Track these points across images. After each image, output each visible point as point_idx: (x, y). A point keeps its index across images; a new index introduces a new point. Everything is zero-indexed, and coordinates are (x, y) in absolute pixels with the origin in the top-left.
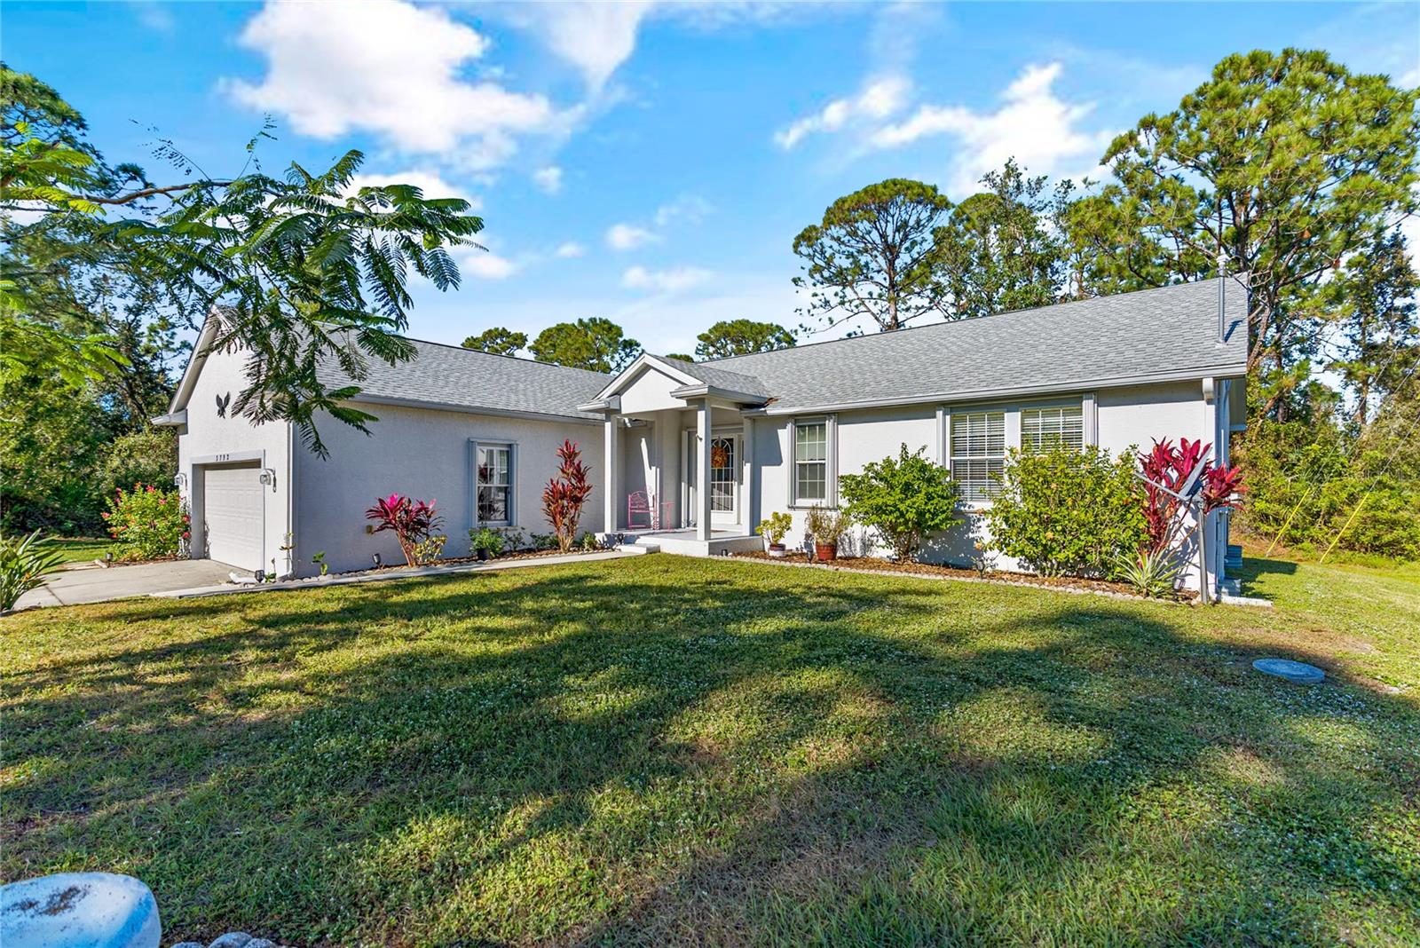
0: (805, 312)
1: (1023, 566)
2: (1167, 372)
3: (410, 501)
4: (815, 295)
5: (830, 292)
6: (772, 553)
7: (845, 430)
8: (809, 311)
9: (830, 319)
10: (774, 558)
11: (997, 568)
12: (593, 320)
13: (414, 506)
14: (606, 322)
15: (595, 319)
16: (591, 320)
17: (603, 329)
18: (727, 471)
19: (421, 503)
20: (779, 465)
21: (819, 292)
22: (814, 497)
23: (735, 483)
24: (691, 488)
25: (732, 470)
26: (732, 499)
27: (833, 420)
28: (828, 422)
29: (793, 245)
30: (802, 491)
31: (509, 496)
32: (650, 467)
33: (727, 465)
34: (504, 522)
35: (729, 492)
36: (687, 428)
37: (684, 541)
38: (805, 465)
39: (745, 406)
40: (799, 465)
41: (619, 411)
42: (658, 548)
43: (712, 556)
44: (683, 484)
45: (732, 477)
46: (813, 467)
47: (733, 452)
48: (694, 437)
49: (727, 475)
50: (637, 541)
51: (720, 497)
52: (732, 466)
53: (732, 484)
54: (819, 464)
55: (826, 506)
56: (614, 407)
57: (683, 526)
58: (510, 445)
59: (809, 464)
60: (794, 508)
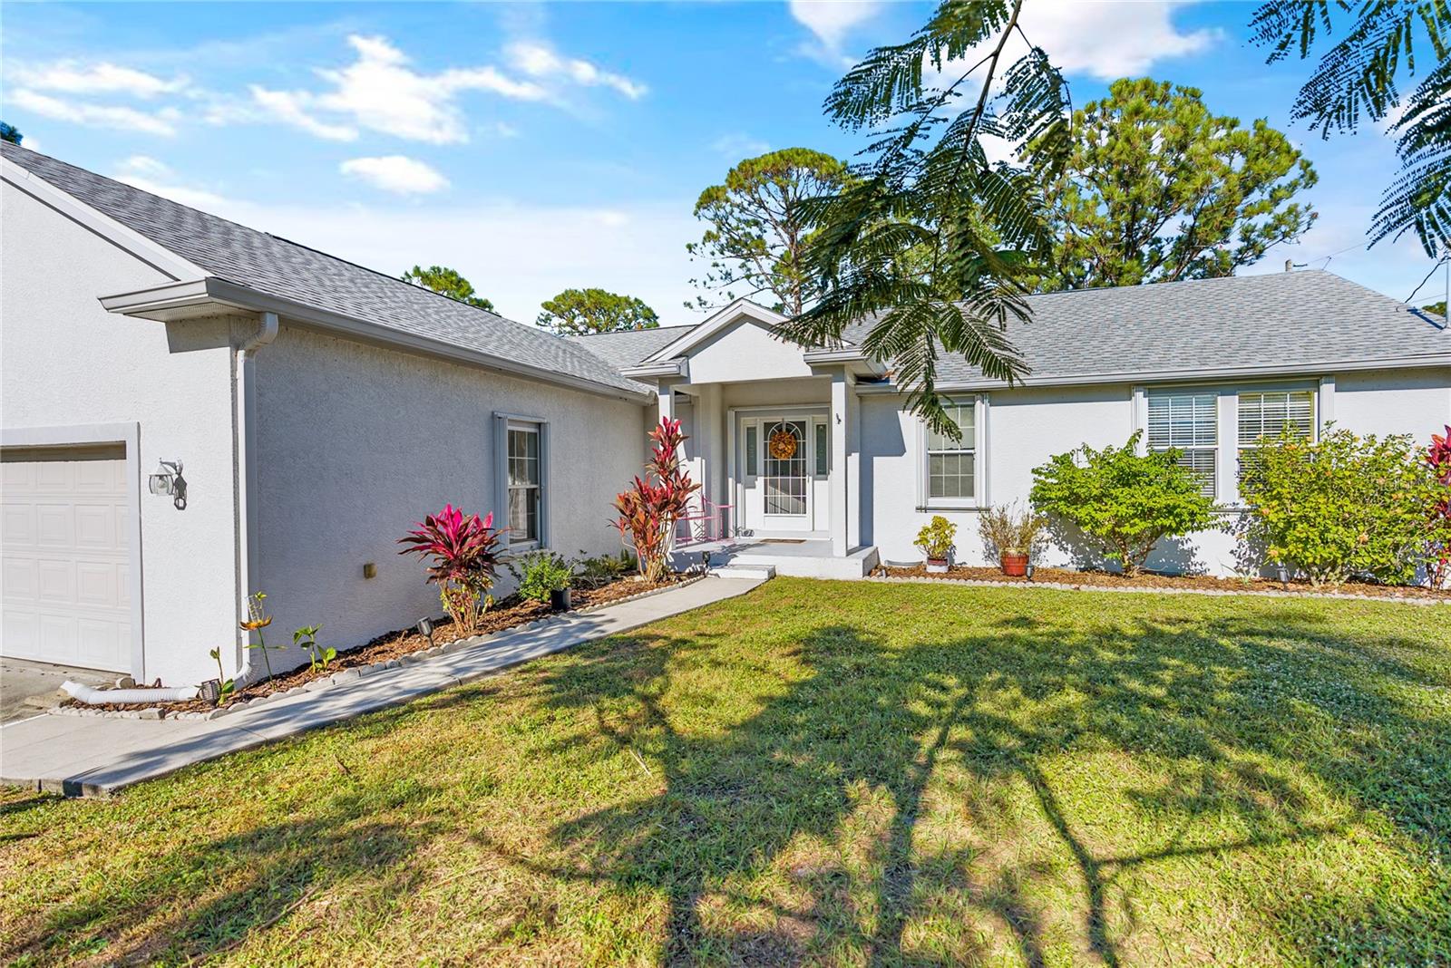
0: (700, 283)
1: (1241, 571)
2: (1424, 355)
4: (716, 265)
5: (733, 264)
6: (932, 569)
7: (999, 412)
8: (705, 283)
9: (729, 293)
10: (932, 575)
11: (1208, 574)
12: (436, 270)
14: (453, 274)
15: (439, 270)
16: (433, 269)
17: (452, 282)
18: (795, 463)
20: (901, 455)
21: (720, 262)
22: (955, 494)
23: (809, 479)
24: (739, 485)
25: (804, 462)
26: (804, 499)
27: (986, 401)
28: (978, 402)
29: (694, 208)
30: (935, 489)
31: (539, 502)
32: (690, 459)
33: (795, 455)
34: (534, 543)
35: (799, 491)
36: (731, 407)
37: (818, 560)
38: (941, 455)
39: (861, 379)
40: (932, 455)
41: (686, 379)
42: (774, 569)
43: (867, 578)
44: (730, 480)
45: (804, 470)
46: (952, 458)
47: (804, 439)
48: (742, 419)
49: (797, 469)
50: (733, 561)
51: (780, 495)
52: (804, 457)
53: (804, 480)
54: (962, 455)
55: (974, 507)
56: (684, 373)
57: (731, 534)
58: (539, 425)
59: (946, 455)
60: (926, 510)
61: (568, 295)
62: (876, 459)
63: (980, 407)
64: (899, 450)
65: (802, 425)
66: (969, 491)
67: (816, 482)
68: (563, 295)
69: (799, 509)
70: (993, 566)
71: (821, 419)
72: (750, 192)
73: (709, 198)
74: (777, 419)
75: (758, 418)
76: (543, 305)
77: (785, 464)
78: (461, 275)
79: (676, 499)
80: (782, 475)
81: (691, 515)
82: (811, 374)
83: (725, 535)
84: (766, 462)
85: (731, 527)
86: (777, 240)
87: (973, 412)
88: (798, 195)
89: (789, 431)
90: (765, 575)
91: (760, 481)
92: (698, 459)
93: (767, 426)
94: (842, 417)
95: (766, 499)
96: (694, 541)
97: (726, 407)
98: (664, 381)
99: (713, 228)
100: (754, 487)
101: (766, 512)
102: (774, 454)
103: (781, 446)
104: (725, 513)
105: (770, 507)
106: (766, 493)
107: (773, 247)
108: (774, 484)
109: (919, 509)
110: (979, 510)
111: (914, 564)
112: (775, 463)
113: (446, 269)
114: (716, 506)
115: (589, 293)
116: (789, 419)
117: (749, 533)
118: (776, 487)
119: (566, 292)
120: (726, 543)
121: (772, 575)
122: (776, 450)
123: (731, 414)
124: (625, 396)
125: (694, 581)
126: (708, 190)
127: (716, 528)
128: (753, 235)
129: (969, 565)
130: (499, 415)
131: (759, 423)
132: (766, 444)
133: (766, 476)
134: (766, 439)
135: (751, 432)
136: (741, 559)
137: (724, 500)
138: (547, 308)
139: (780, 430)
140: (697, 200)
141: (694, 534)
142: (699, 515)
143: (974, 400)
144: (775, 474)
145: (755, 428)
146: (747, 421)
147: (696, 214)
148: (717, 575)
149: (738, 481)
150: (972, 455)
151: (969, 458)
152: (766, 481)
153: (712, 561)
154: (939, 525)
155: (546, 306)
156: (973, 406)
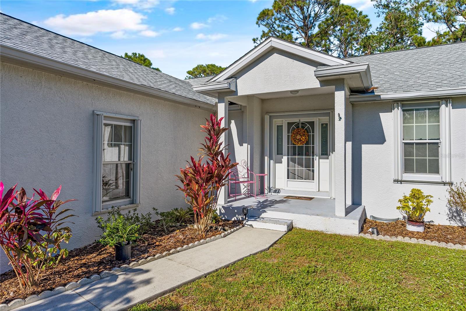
3: (24, 193)
6: (411, 228)
7: (459, 113)
12: (135, 54)
13: (32, 198)
14: (142, 56)
16: (133, 54)
17: (141, 60)
18: (307, 148)
19: (42, 194)
20: (382, 143)
22: (424, 171)
23: (316, 158)
24: (272, 161)
25: (313, 147)
26: (313, 171)
27: (450, 105)
28: (443, 106)
29: (256, 20)
30: (408, 167)
31: (132, 173)
32: (241, 144)
33: (307, 143)
34: (127, 200)
35: (309, 165)
36: (267, 113)
37: (324, 218)
38: (413, 144)
39: (353, 91)
40: (405, 144)
41: (235, 93)
42: (292, 223)
43: (362, 235)
44: (266, 158)
45: (313, 152)
46: (421, 146)
47: (313, 132)
48: (274, 120)
49: (308, 151)
50: (263, 215)
51: (297, 168)
52: (313, 144)
53: (313, 159)
54: (429, 143)
55: (440, 181)
56: (233, 88)
57: (266, 192)
58: (133, 121)
59: (417, 144)
60: (401, 182)
61: (199, 67)
62: (363, 146)
63: (445, 110)
64: (381, 139)
65: (312, 124)
66: (435, 170)
67: (320, 160)
68: (196, 67)
69: (310, 177)
70: (456, 225)
71: (325, 120)
72: (284, 11)
73: (264, 15)
74: (296, 120)
75: (284, 120)
76: (187, 72)
77: (300, 148)
78: (146, 57)
79: (218, 174)
80: (299, 155)
81: (241, 180)
82: (319, 86)
83: (262, 192)
84: (288, 147)
85: (266, 187)
86: (298, 36)
87: (438, 113)
88: (309, 12)
89: (303, 127)
90: (284, 228)
91: (285, 159)
92: (245, 145)
93: (290, 124)
94: (343, 116)
95: (288, 170)
96: (243, 196)
97: (264, 113)
98: (221, 94)
99: (266, 30)
100: (281, 163)
101: (288, 178)
102: (293, 142)
103: (298, 137)
104: (262, 179)
105: (291, 175)
106: (288, 166)
107: (296, 39)
108: (294, 161)
109: (396, 181)
110: (444, 184)
111: (393, 220)
112: (294, 148)
113: (139, 54)
114: (256, 175)
115: (208, 66)
116: (304, 120)
117: (277, 191)
118: (295, 162)
119: (198, 66)
120: (261, 199)
121: (291, 228)
122: (295, 139)
123: (267, 118)
124: (199, 105)
125: (234, 231)
126: (263, 11)
127: (256, 188)
128: (286, 33)
129: (436, 223)
130: (98, 113)
131: (284, 122)
132: (288, 136)
133: (288, 155)
134: (288, 132)
135: (280, 128)
136: (269, 214)
137: (262, 171)
138: (189, 74)
139: (298, 127)
140: (258, 16)
141: (243, 191)
142: (246, 180)
143: (439, 104)
144: (294, 154)
145: (282, 126)
146: (277, 122)
147: (257, 23)
148: (251, 225)
149: (271, 158)
150: (437, 143)
151: (435, 146)
152: (288, 158)
153: (249, 214)
154: (416, 195)
155: (189, 73)
156: (439, 108)
